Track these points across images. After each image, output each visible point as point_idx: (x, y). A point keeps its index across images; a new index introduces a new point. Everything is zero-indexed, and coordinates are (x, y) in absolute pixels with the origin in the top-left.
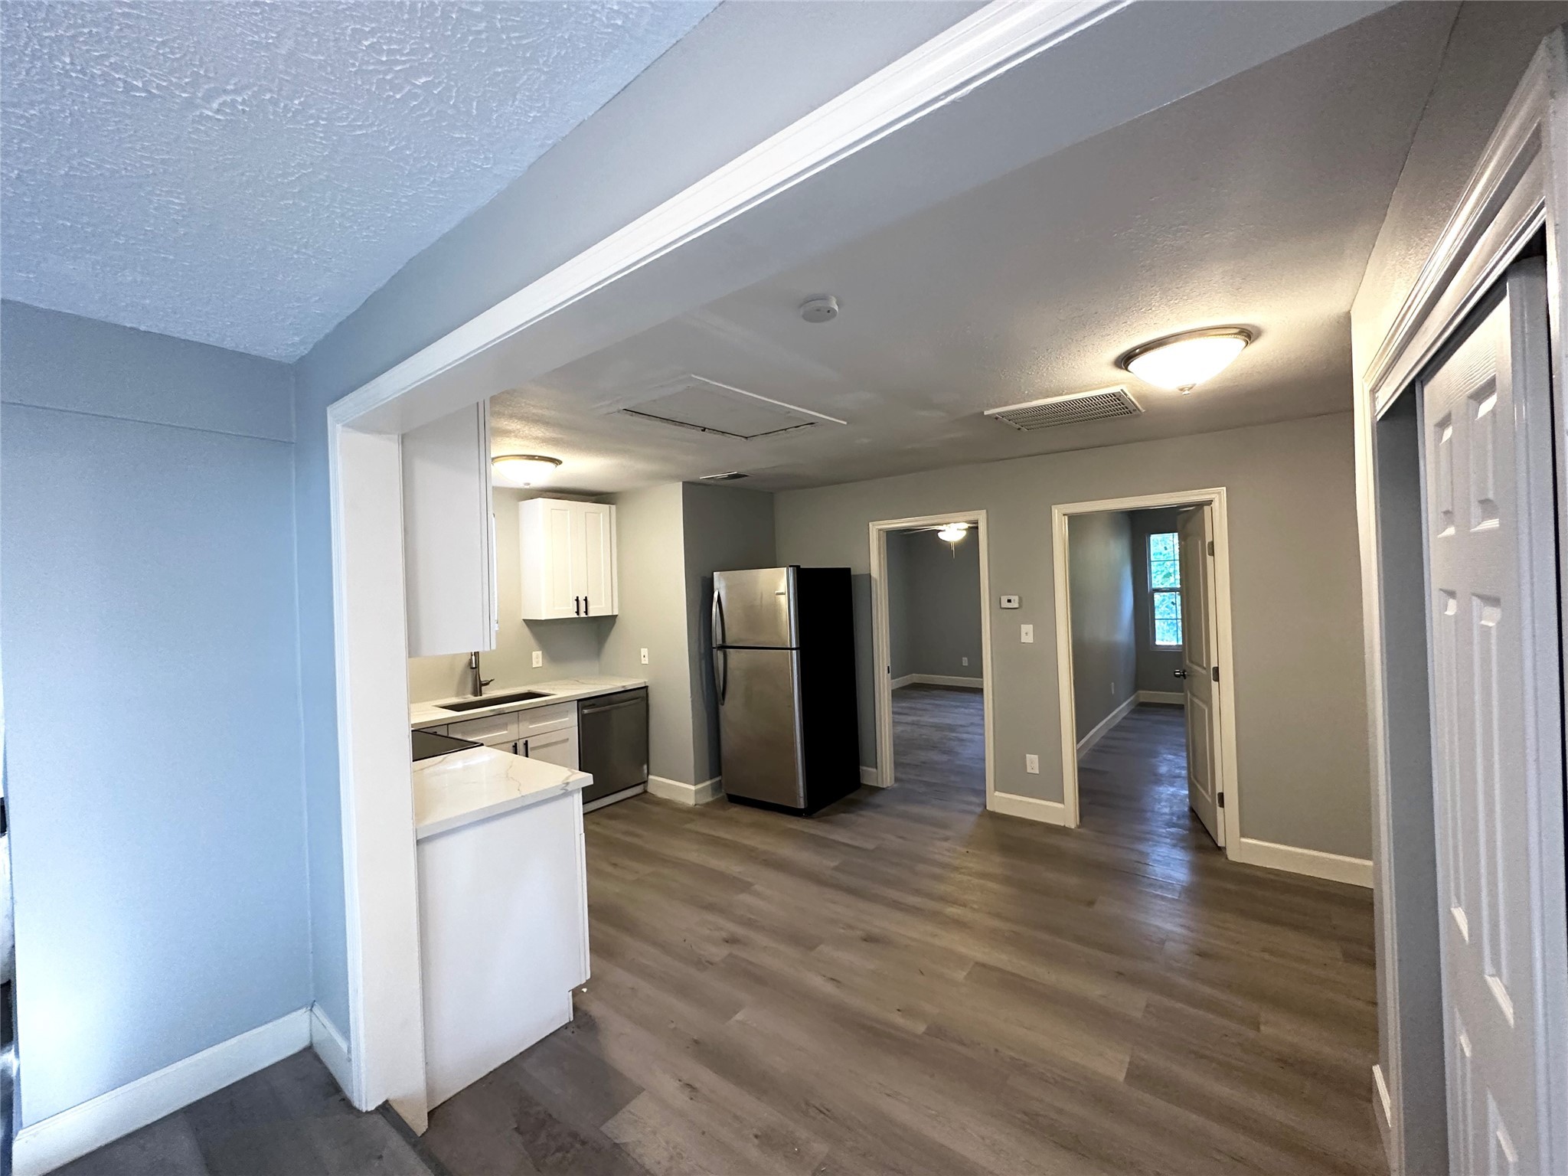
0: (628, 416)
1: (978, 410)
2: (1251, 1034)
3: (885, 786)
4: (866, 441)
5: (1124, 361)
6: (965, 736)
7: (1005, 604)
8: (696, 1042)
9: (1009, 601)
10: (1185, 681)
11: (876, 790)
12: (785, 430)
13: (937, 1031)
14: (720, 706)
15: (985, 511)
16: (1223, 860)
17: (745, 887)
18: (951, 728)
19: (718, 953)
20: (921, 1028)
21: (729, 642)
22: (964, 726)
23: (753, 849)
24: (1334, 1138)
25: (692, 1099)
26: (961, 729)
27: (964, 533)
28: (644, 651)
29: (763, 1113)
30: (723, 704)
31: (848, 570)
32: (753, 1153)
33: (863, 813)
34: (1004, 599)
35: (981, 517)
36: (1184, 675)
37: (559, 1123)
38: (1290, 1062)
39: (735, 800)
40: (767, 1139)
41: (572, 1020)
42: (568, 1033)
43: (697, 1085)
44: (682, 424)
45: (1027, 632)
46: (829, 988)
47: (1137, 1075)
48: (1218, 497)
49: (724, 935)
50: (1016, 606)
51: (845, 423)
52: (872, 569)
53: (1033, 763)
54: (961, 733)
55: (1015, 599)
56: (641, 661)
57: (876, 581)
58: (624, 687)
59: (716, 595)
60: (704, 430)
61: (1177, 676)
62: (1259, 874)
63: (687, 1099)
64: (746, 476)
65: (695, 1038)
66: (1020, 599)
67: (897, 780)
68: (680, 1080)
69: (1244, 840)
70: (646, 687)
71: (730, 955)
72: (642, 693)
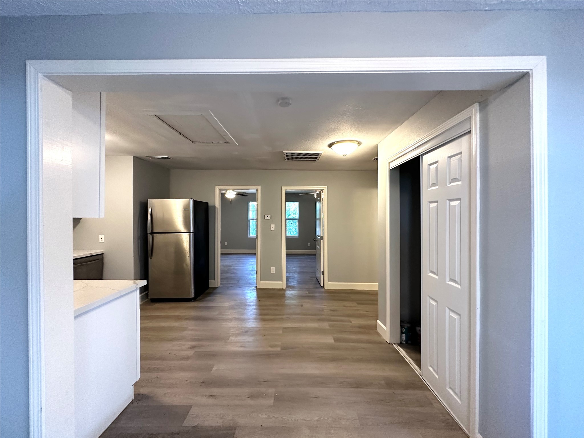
0: (156, 118)
1: (281, 150)
2: (350, 324)
3: (218, 287)
4: (237, 153)
5: (330, 145)
6: (236, 268)
7: (266, 218)
8: (203, 382)
9: (268, 217)
10: (316, 242)
11: (215, 288)
12: (213, 142)
13: (283, 348)
14: (149, 260)
15: (260, 186)
16: (324, 289)
17: (185, 329)
18: (230, 266)
19: (191, 353)
20: (279, 349)
21: (155, 231)
22: (233, 265)
23: (178, 316)
24: (374, 338)
25: (215, 399)
26: (233, 266)
27: (235, 196)
28: (102, 236)
29: (246, 391)
30: (151, 259)
31: (208, 203)
32: (251, 402)
33: (216, 296)
34: (266, 216)
35: (259, 187)
36: (316, 240)
37: (158, 434)
38: (360, 327)
39: (155, 301)
40: (251, 396)
41: (133, 399)
42: (135, 404)
43: (214, 394)
44: (173, 129)
45: (273, 227)
46: (242, 349)
47: (336, 340)
48: (325, 188)
49: (188, 346)
50: (270, 218)
51: (238, 145)
52: (216, 204)
53: (273, 270)
54: (234, 267)
55: (269, 216)
56: (99, 241)
57: (218, 208)
58: (91, 254)
59: (150, 210)
60: (180, 134)
61: (314, 241)
62: (333, 291)
63: (214, 400)
64: (170, 159)
65: (202, 381)
66: (271, 216)
67: (221, 284)
68: (206, 396)
69: (329, 283)
70: (102, 254)
71: (195, 352)
72: (100, 257)
